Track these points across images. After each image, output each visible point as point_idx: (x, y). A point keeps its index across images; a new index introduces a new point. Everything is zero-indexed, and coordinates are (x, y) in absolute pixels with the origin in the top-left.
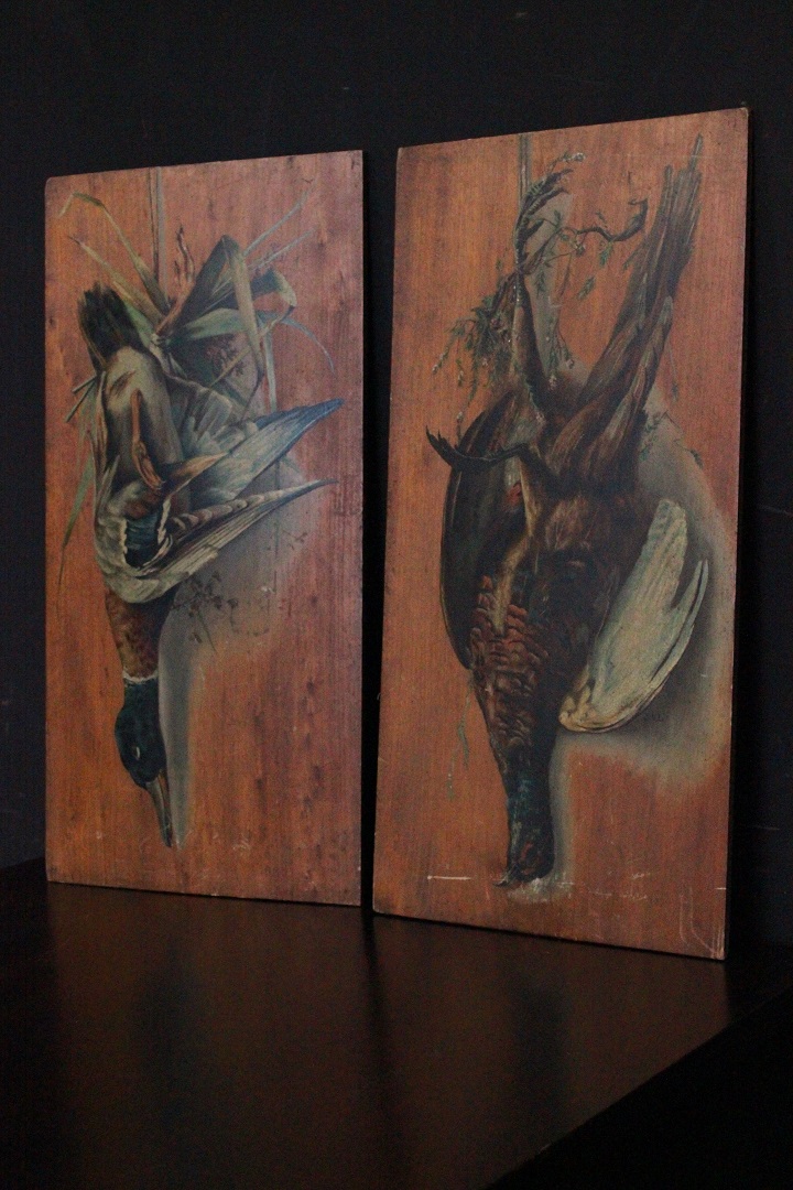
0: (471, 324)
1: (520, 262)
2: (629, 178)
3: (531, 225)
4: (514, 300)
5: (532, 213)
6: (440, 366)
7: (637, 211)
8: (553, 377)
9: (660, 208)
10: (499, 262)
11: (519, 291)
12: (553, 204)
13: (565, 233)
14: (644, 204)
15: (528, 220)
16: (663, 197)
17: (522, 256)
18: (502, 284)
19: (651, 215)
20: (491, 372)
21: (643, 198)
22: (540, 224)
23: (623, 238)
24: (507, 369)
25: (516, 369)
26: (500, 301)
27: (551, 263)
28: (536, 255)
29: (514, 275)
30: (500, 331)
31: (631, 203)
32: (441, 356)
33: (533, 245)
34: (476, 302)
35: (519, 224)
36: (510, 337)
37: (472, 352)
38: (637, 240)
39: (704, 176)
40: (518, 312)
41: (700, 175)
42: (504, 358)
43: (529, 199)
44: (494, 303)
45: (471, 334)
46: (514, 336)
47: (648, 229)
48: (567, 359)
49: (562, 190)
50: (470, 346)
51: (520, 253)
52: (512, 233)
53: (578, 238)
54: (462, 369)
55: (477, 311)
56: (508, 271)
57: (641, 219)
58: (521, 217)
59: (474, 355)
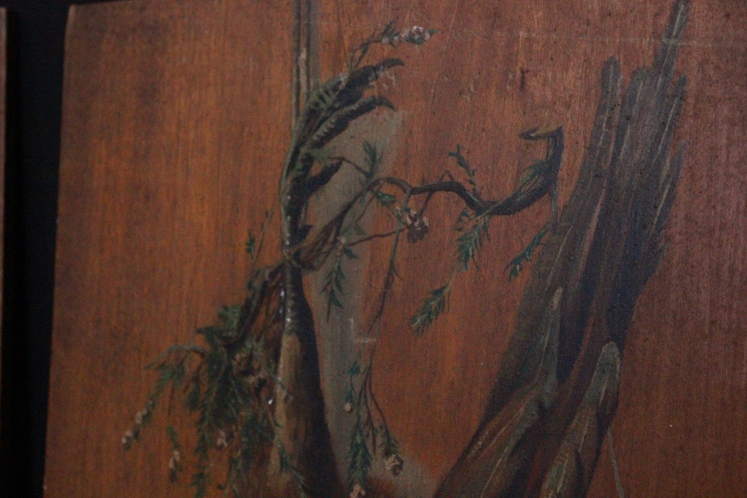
0: (197, 360)
1: (293, 243)
2: (523, 83)
3: (316, 169)
4: (280, 319)
5: (320, 144)
6: (136, 434)
7: (540, 152)
8: (357, 488)
9: (591, 149)
10: (252, 241)
11: (290, 303)
12: (361, 127)
13: (387, 189)
14: (556, 138)
15: (309, 159)
16: (598, 127)
17: (299, 232)
18: (257, 284)
19: (571, 161)
20: (233, 462)
21: (553, 128)
22: (335, 168)
23: (509, 208)
24: (264, 459)
25: (283, 462)
26: (253, 320)
27: (354, 250)
28: (326, 230)
29: (280, 268)
30: (252, 380)
31: (526, 136)
32: (139, 415)
33: (320, 210)
34: (207, 318)
35: (292, 165)
36: (271, 395)
37: (196, 415)
38: (539, 215)
39: (692, 86)
40: (288, 343)
41: (683, 82)
42: (260, 434)
43: (313, 117)
44: (242, 321)
45: (196, 379)
46: (281, 393)
47: (564, 192)
48: (387, 453)
49: (380, 102)
50: (193, 403)
51: (294, 223)
52: (277, 186)
53: (411, 203)
54: (177, 447)
55: (209, 333)
56: (271, 258)
57: (549, 169)
58: (296, 152)
59: (202, 420)
